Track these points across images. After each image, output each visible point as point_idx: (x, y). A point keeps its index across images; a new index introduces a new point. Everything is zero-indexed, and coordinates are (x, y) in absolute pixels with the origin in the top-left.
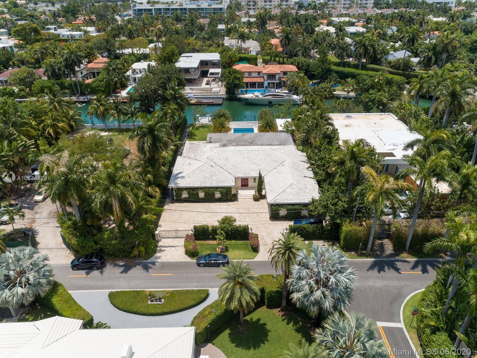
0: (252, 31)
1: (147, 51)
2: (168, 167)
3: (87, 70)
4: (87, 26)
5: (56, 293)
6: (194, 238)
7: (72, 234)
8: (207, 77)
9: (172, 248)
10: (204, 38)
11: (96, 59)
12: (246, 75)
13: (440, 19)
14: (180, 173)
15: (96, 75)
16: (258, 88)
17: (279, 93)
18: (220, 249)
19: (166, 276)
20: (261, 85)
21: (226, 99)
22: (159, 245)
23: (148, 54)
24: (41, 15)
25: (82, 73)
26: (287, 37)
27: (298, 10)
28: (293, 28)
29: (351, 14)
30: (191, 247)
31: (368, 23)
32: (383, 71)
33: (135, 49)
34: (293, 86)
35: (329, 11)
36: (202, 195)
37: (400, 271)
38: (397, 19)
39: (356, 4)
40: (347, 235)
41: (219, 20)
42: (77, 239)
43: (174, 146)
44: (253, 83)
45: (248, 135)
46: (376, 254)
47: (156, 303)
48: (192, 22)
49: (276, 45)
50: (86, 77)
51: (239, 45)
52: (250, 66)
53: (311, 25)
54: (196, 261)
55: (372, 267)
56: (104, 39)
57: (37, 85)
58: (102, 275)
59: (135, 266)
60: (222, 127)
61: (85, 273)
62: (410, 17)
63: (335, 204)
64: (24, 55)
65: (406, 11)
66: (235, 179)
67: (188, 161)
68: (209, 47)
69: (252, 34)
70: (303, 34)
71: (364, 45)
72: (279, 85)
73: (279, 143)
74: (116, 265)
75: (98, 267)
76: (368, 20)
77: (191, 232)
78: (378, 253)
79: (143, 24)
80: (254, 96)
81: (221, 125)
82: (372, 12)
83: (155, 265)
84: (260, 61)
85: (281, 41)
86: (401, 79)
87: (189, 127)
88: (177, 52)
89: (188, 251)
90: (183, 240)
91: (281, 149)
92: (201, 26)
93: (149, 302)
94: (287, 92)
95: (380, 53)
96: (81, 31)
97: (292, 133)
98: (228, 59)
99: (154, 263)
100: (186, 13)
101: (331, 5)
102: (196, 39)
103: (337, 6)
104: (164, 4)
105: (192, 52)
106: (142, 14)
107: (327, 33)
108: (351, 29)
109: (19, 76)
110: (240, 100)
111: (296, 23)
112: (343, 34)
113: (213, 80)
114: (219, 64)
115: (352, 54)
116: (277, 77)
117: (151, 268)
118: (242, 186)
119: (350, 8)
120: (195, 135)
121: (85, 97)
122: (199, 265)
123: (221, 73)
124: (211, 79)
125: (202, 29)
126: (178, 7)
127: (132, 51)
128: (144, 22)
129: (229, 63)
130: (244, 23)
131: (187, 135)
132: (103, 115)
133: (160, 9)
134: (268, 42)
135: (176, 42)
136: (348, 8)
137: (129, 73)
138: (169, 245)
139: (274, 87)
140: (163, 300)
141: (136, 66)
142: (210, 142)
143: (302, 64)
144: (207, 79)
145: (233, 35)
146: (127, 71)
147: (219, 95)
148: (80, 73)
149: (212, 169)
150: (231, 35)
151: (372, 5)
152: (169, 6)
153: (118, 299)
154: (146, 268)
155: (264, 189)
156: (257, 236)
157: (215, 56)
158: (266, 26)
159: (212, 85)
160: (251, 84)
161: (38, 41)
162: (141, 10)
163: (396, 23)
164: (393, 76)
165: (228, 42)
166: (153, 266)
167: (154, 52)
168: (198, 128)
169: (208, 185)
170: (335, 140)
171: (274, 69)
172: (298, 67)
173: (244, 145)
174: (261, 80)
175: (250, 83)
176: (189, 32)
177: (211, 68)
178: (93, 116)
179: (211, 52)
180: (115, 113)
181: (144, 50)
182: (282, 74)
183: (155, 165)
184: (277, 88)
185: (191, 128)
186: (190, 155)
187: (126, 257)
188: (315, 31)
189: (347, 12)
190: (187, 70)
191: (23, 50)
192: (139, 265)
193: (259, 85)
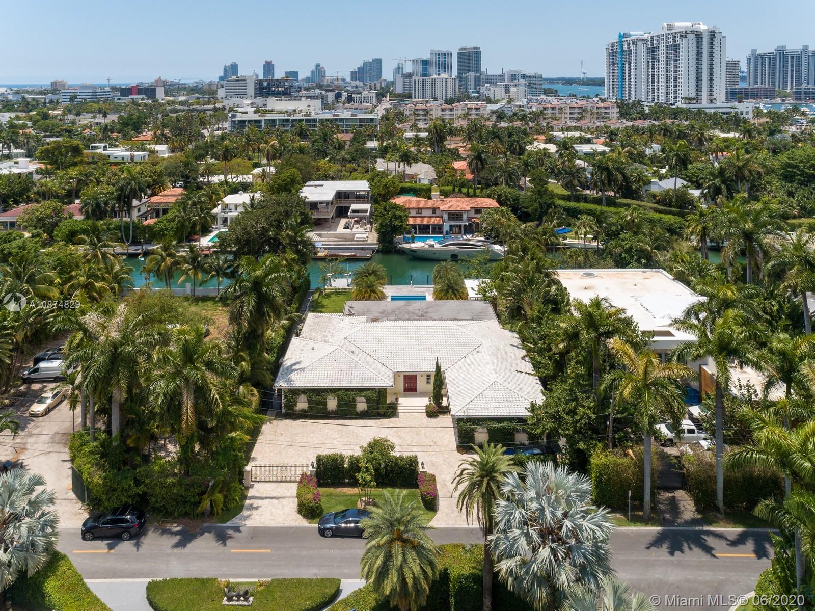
0: (422, 150)
1: (249, 178)
2: (275, 355)
3: (149, 206)
4: (156, 144)
5: (54, 572)
6: (315, 480)
7: (97, 465)
8: (347, 217)
9: (274, 500)
10: (344, 159)
11: (164, 190)
12: (413, 213)
13: (731, 135)
14: (297, 363)
15: (161, 213)
16: (433, 234)
17: (470, 240)
18: (363, 504)
19: (260, 554)
20: (438, 229)
21: (378, 251)
22: (249, 495)
23: (251, 184)
24: (84, 130)
25: (139, 210)
26: (479, 157)
27: (497, 122)
28: (489, 145)
29: (585, 127)
30: (310, 496)
31: (612, 140)
32: (645, 208)
33: (229, 176)
34: (492, 230)
35: (548, 123)
36: (332, 404)
37: (713, 552)
38: (659, 134)
39: (590, 113)
40: (601, 475)
41: (368, 135)
42: (104, 474)
43: (287, 319)
44: (424, 225)
45: (417, 304)
46: (664, 519)
47: (237, 603)
48: (325, 137)
49: (462, 170)
50: (145, 216)
51: (400, 170)
52: (418, 199)
53: (518, 142)
54: (317, 526)
55: (657, 542)
56: (181, 161)
57: (64, 227)
58: (138, 550)
59: (202, 534)
60: (371, 291)
61: (106, 547)
62: (680, 131)
63: (572, 412)
64: (50, 185)
65: (673, 123)
66: (394, 376)
67: (311, 344)
68: (351, 172)
69: (423, 154)
70: (505, 154)
71: (607, 169)
72: (470, 229)
73: (470, 318)
74: (165, 532)
75: (133, 533)
76: (612, 136)
77: (311, 469)
78: (667, 516)
79: (247, 139)
80: (427, 246)
81: (368, 287)
82: (618, 124)
83: (240, 531)
84: (435, 193)
85: (470, 164)
86: (677, 221)
87: (313, 293)
88: (299, 178)
89: (304, 505)
90: (294, 486)
91: (474, 326)
92: (340, 144)
93: (225, 602)
94: (482, 239)
95: (635, 182)
96: (144, 150)
97: (494, 302)
98: (383, 189)
99: (237, 529)
100: (315, 126)
101: (550, 115)
102: (329, 161)
103: (560, 116)
104: (281, 113)
105: (323, 180)
106: (244, 128)
107: (545, 153)
108: (586, 148)
109: (38, 214)
110: (403, 252)
111: (493, 138)
112: (570, 154)
113: (356, 222)
114: (367, 197)
115: (587, 182)
116: (465, 216)
117: (231, 537)
118: (405, 390)
119: (581, 118)
120: (323, 306)
121: (140, 247)
122: (322, 532)
123: (371, 211)
124: (352, 221)
125: (340, 147)
126: (303, 118)
127: (225, 178)
128: (249, 137)
129: (384, 195)
130: (409, 139)
131: (309, 306)
132: (169, 273)
133: (274, 121)
134: (449, 166)
135: (299, 164)
136: (578, 119)
137: (217, 210)
138: (268, 496)
139: (460, 233)
140: (251, 599)
141: (230, 199)
142: (351, 314)
143: (506, 196)
144: (347, 220)
145: (392, 155)
146: (215, 206)
147: (365, 244)
148: (136, 210)
149: (354, 357)
150: (388, 156)
151: (616, 115)
152: (289, 116)
153: (165, 595)
154: (222, 537)
155: (447, 396)
156: (433, 478)
157: (361, 186)
158: (445, 143)
159: (354, 229)
160: (422, 227)
161: (75, 164)
162: (244, 121)
163: (660, 141)
164: (662, 215)
165: (381, 165)
166: (237, 534)
167: (259, 180)
168: (328, 296)
169: (345, 384)
170: (564, 306)
171: (458, 204)
172: (499, 202)
173: (409, 320)
174: (438, 221)
175: (420, 225)
176: (319, 150)
177: (354, 203)
178: (152, 274)
179: (356, 179)
180: (190, 269)
181: (245, 176)
182: (473, 211)
183: (255, 346)
184: (465, 234)
185: (316, 296)
186: (314, 334)
187: (186, 514)
188: (525, 150)
189: (578, 125)
190: (314, 205)
191: (50, 177)
192: (209, 532)
193: (434, 229)
